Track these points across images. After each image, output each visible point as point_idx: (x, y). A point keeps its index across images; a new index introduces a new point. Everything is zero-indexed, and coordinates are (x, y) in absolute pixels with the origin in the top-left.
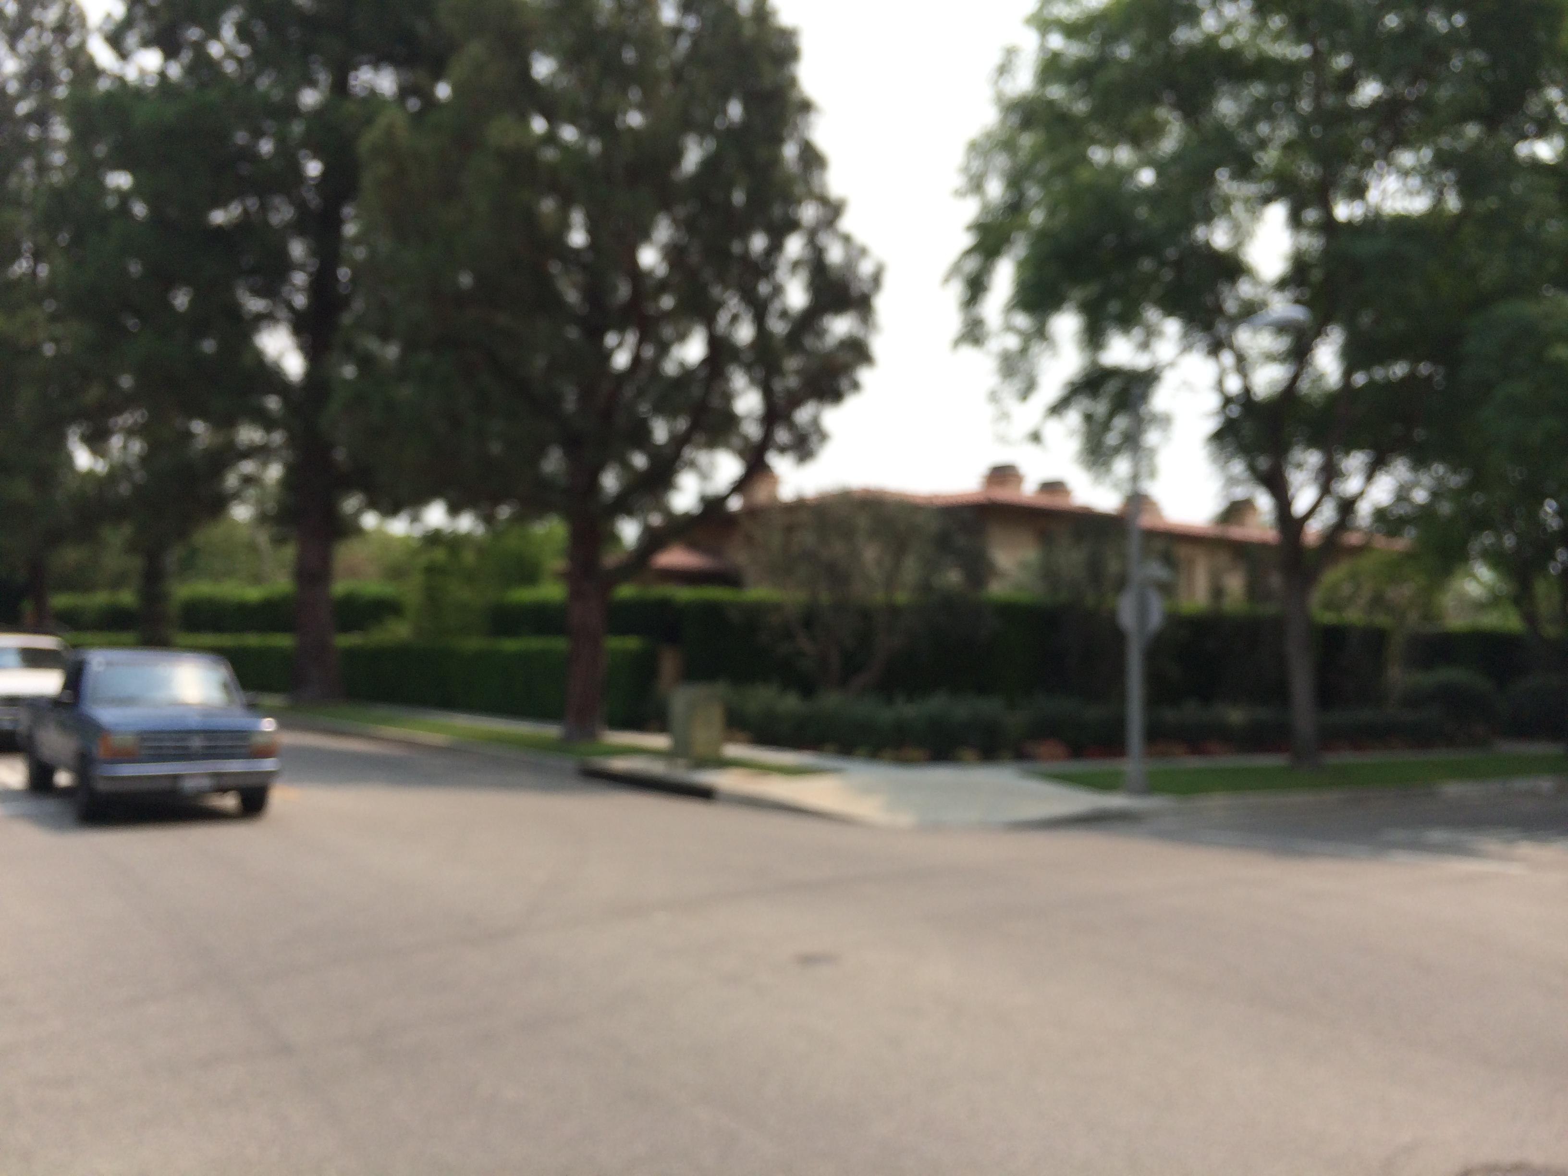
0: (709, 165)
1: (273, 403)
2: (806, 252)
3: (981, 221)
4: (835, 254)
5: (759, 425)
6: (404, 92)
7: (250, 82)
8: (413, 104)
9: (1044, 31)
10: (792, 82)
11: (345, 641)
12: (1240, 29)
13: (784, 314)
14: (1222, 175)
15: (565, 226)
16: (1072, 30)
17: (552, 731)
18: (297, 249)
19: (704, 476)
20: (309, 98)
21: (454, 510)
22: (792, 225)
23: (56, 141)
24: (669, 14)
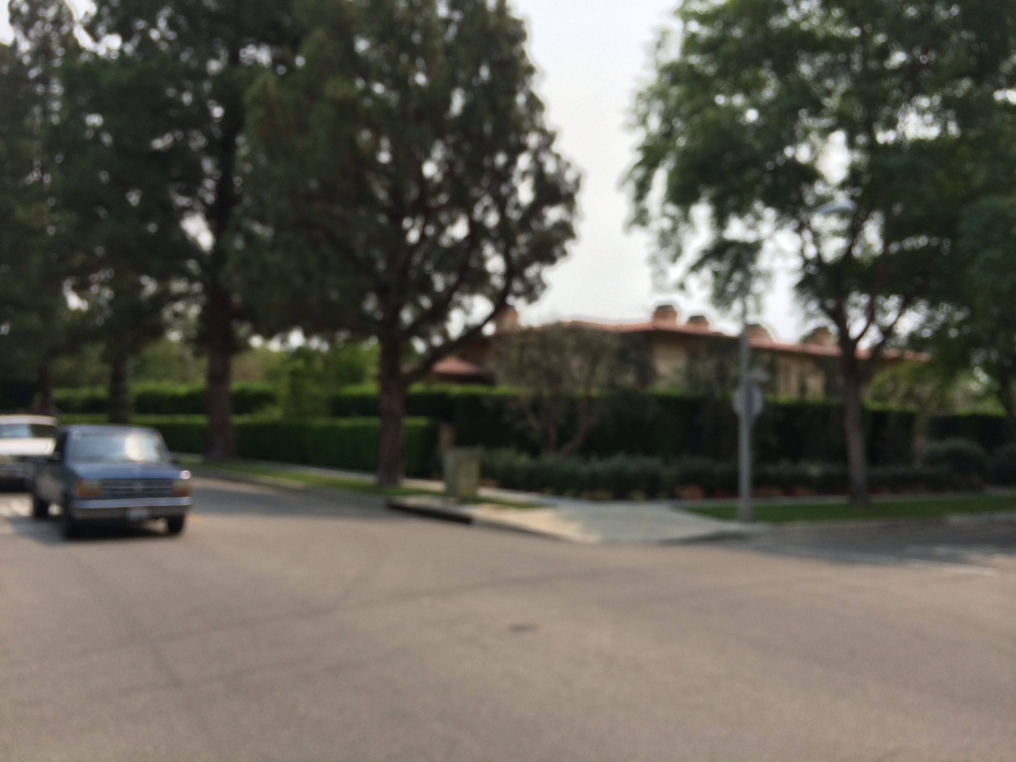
0: (467, 109)
1: (192, 265)
2: (532, 165)
3: (646, 144)
4: (550, 167)
5: (502, 279)
6: (276, 61)
7: (176, 57)
8: (281, 70)
9: (686, 19)
10: (523, 54)
11: (238, 420)
12: (814, 18)
13: (518, 206)
14: (803, 113)
15: (377, 148)
16: (704, 19)
17: (369, 479)
18: (208, 165)
19: (467, 312)
20: (214, 66)
21: (308, 334)
22: (522, 148)
23: (54, 95)
24: (442, 11)
